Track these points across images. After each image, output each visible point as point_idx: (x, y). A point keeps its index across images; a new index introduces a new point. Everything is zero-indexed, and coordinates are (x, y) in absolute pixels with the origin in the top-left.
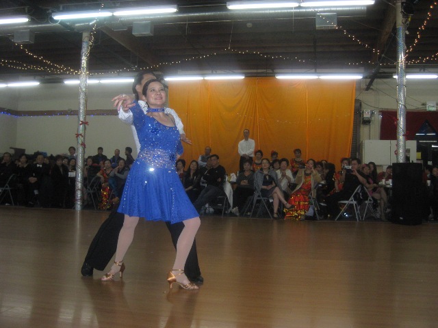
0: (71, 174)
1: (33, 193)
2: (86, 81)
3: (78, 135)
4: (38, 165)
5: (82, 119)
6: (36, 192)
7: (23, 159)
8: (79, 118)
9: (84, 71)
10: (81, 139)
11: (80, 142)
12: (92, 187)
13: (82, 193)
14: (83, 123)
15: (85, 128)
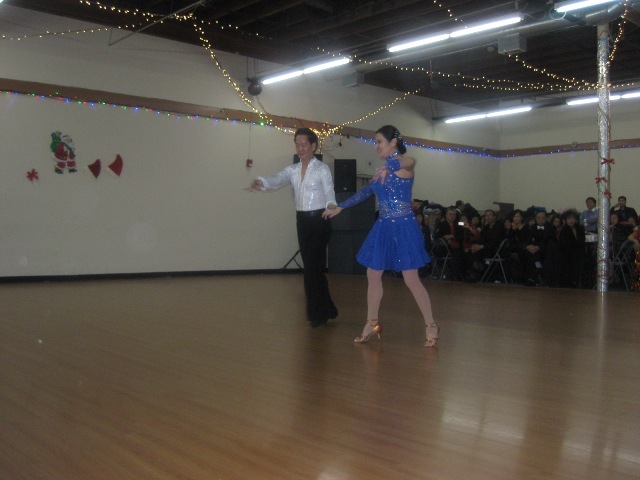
0: (590, 238)
1: (534, 266)
2: (608, 98)
3: (599, 180)
4: (539, 227)
5: (604, 155)
6: (538, 265)
7: (517, 218)
8: (599, 154)
9: (603, 84)
10: (603, 186)
11: (603, 190)
12: (621, 256)
13: (608, 265)
14: (606, 161)
15: (609, 169)
